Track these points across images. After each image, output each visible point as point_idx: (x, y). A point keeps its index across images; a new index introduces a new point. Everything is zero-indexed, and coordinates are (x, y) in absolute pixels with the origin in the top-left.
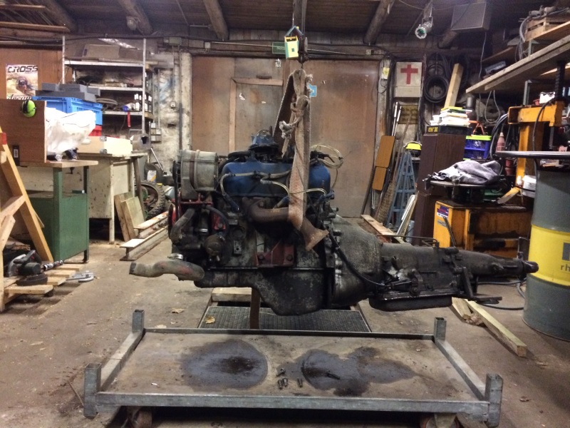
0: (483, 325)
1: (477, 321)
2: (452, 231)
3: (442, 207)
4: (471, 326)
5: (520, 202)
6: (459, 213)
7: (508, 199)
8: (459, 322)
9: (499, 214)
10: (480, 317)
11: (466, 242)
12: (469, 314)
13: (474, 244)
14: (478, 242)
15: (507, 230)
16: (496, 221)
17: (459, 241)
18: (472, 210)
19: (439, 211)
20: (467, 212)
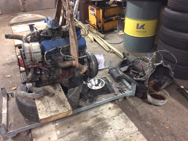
0: (114, 53)
1: (112, 52)
2: (96, 18)
3: (91, 8)
4: (111, 54)
5: (116, 3)
6: (98, 11)
7: (112, 2)
8: (107, 53)
9: (110, 9)
10: (113, 50)
11: (101, 21)
12: (109, 50)
13: (104, 21)
14: (105, 20)
15: (113, 14)
16: (109, 12)
17: (99, 21)
18: (102, 9)
19: (90, 9)
20: (101, 10)
